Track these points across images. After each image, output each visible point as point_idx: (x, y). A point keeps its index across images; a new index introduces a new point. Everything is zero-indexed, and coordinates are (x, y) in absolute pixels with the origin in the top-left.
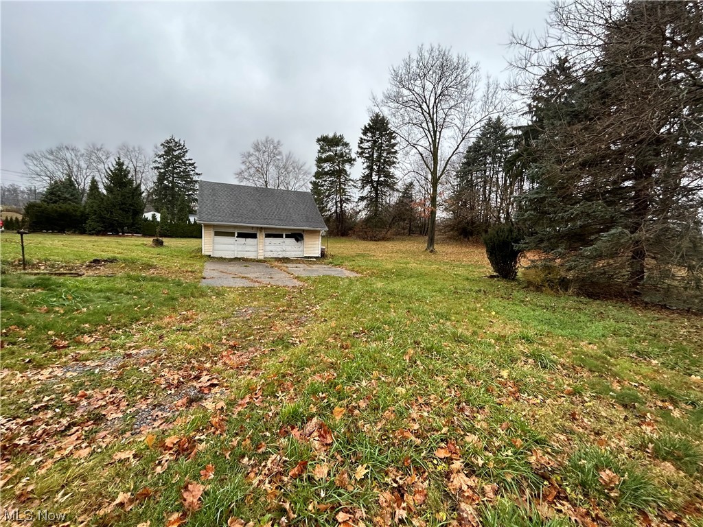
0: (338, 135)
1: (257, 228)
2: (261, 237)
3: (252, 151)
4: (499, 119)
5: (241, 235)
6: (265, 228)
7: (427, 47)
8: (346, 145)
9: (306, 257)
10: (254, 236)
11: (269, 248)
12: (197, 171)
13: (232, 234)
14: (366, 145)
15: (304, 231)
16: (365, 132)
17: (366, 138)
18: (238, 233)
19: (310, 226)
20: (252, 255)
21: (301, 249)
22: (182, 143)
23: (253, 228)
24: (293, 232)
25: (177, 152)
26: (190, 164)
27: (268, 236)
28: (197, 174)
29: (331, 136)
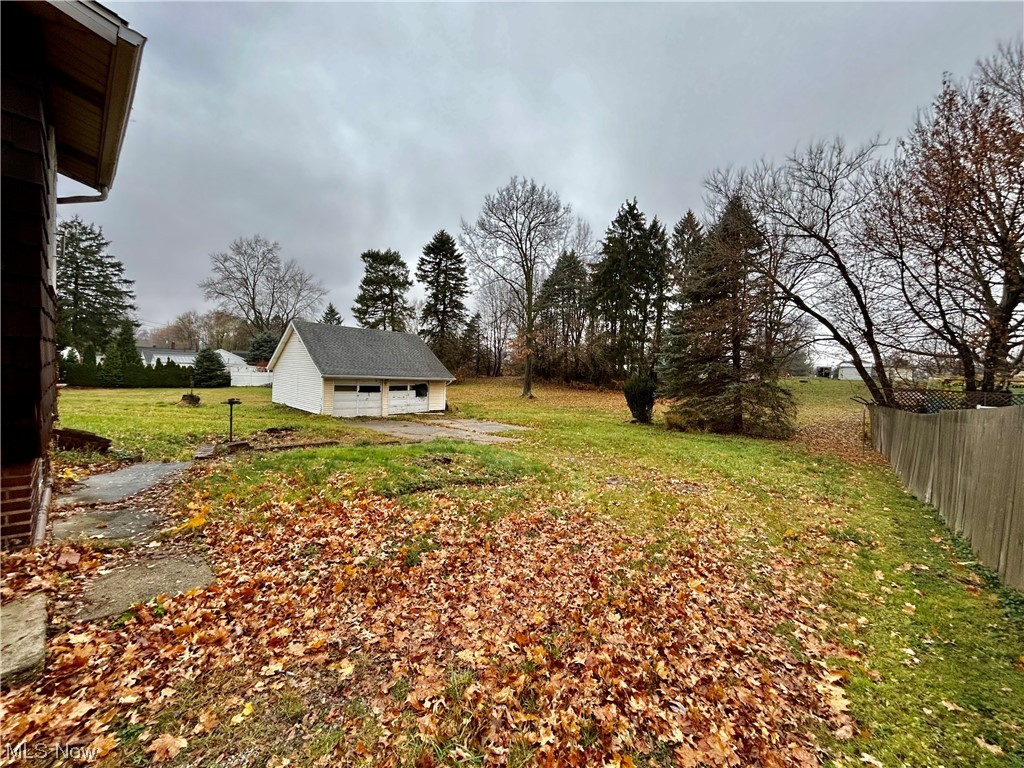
0: (393, 251)
1: (382, 380)
2: (385, 389)
3: (230, 253)
4: (573, 253)
5: (364, 389)
6: (391, 380)
7: (520, 180)
8: (403, 265)
9: (431, 412)
10: (376, 389)
11: (393, 403)
12: (124, 276)
13: (353, 389)
14: (428, 267)
15: (428, 381)
16: (429, 250)
17: (428, 259)
18: (361, 387)
19: (437, 376)
20: (374, 413)
21: (426, 401)
22: (97, 230)
23: (376, 380)
24: (418, 383)
25: (87, 244)
26: (113, 266)
27: (392, 389)
28: (126, 281)
29: (383, 251)
